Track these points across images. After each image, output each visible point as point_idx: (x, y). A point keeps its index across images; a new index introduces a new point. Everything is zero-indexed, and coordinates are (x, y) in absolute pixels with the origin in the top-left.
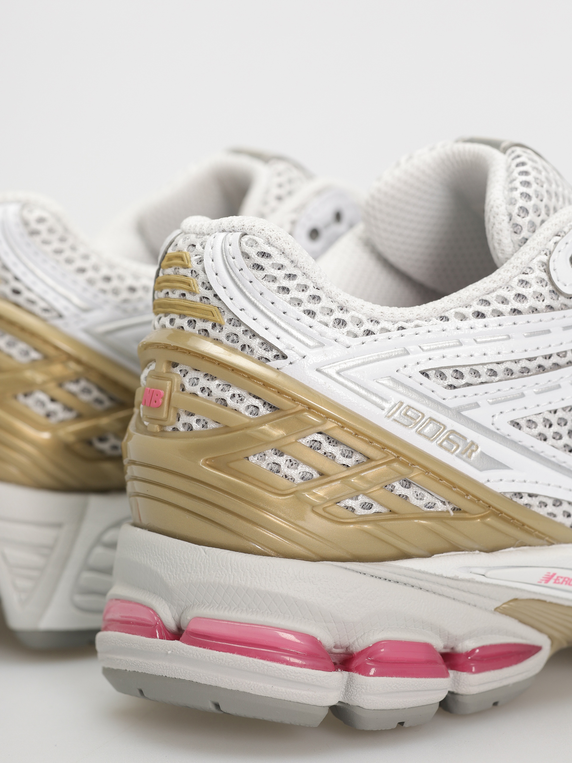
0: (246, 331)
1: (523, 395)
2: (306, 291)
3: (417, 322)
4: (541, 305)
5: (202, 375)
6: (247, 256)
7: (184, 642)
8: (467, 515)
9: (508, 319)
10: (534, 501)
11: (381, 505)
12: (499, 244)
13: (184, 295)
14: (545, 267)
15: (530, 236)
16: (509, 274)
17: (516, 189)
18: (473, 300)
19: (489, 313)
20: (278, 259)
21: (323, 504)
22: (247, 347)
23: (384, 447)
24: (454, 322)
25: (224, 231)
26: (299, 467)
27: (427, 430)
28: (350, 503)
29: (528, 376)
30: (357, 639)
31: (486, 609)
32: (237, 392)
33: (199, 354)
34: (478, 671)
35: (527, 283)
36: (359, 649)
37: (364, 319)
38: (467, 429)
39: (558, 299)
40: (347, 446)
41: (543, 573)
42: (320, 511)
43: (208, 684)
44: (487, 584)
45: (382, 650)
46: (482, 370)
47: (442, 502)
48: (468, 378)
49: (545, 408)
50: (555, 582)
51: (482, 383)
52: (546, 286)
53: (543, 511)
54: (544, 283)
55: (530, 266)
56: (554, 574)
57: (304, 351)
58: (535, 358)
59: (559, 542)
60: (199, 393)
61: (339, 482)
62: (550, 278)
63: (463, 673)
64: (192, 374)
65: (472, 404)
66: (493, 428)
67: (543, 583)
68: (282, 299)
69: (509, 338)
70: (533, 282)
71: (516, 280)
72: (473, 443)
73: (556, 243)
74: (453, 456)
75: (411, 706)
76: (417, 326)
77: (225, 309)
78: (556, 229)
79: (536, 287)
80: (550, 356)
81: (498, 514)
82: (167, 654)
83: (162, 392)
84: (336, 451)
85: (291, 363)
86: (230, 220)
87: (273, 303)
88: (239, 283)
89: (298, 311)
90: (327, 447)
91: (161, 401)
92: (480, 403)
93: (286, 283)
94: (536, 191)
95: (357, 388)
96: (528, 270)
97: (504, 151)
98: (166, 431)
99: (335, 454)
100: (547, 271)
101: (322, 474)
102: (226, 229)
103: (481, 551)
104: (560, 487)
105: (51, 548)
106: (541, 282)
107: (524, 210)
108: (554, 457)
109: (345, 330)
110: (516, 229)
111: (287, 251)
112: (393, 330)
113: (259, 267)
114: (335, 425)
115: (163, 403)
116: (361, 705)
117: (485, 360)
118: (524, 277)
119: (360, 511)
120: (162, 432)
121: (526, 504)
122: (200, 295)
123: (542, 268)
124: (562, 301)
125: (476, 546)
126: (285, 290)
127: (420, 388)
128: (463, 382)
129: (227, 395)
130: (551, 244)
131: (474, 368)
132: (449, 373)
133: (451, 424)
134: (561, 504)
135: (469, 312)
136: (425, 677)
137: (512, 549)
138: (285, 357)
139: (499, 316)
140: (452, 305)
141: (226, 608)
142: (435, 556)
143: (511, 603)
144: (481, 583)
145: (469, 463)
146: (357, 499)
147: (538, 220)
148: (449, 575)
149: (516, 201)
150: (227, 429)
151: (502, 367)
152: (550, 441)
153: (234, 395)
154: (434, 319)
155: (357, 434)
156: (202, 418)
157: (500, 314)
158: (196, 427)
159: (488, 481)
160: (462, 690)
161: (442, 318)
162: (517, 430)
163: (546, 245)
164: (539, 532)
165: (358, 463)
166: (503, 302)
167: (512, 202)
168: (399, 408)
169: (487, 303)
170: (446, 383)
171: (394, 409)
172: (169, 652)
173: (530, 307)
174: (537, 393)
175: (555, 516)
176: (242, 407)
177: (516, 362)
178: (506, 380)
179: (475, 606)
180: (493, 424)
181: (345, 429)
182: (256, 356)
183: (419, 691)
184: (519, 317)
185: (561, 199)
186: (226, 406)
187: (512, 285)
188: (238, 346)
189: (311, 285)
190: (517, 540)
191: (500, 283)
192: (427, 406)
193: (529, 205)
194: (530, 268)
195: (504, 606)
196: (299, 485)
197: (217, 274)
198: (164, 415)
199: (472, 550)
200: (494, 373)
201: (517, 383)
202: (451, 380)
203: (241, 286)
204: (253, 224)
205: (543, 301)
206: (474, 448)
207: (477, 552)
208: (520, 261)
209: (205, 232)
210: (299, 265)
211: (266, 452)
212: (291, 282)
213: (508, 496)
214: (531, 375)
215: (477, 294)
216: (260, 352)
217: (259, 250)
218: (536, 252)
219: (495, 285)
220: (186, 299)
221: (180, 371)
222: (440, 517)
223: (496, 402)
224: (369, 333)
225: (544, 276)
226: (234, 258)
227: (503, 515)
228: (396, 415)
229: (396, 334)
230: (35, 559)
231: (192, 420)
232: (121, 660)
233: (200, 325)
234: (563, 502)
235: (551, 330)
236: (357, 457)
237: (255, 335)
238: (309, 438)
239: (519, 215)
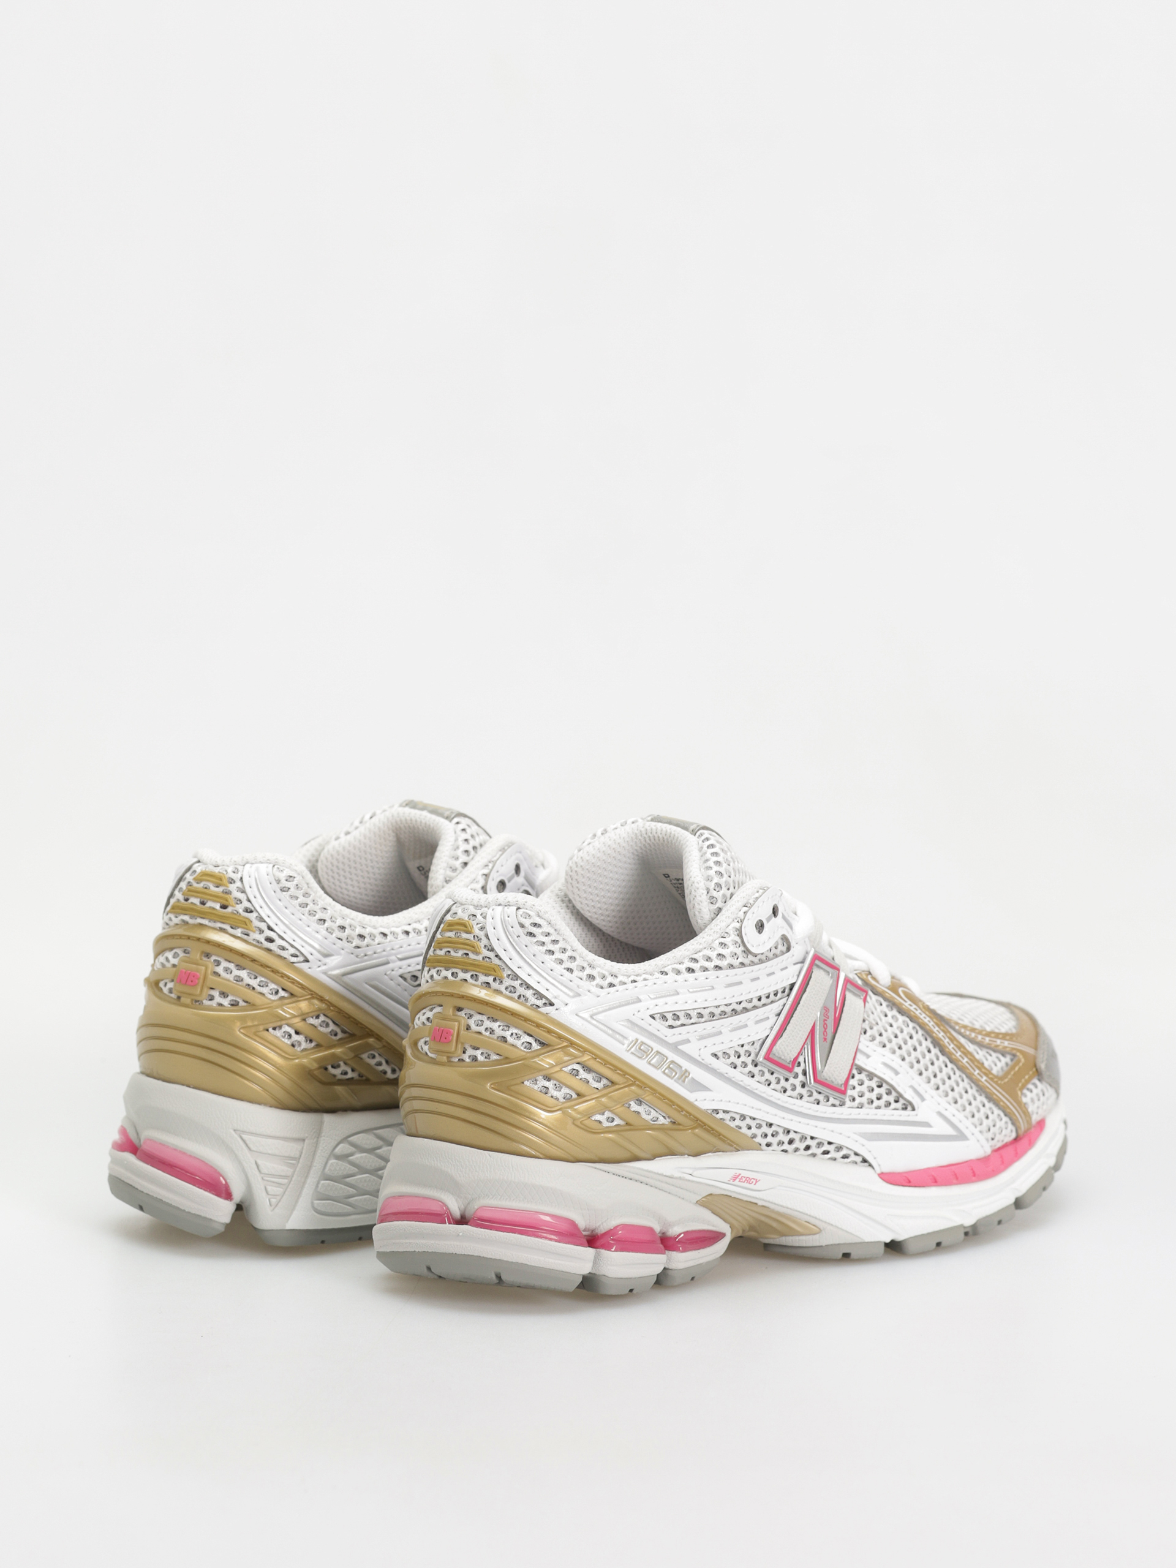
0: (522, 984)
1: (720, 1033)
2: (565, 953)
3: (644, 976)
4: (736, 963)
5: (486, 1018)
6: (522, 926)
7: (470, 1225)
8: (681, 1127)
9: (712, 974)
10: (727, 1117)
11: (621, 1119)
12: (699, 912)
13: (467, 954)
14: (738, 932)
15: (723, 906)
16: (711, 938)
17: (711, 868)
18: (684, 958)
19: (698, 969)
20: (546, 928)
21: (581, 1118)
22: (522, 996)
23: (624, 1074)
24: (672, 976)
25: (499, 905)
26: (562, 1090)
27: (653, 1062)
28: (598, 1117)
29: (725, 1018)
30: (602, 1223)
31: (690, 1202)
32: (515, 1031)
33: (471, 997)
34: (684, 1250)
35: (725, 945)
36: (603, 1231)
37: (607, 974)
38: (683, 1060)
39: (747, 957)
40: (597, 1073)
41: (732, 1173)
42: (578, 1123)
43: (494, 1257)
44: (693, 1181)
45: (620, 1232)
46: (694, 1014)
47: (664, 1117)
48: (683, 1020)
49: (736, 1043)
50: (739, 1181)
51: (692, 1024)
52: (739, 947)
53: (733, 1124)
54: (738, 945)
55: (727, 931)
56: (740, 1174)
57: (567, 1000)
58: (730, 1004)
59: (743, 1149)
60: (483, 1032)
61: (594, 1101)
62: (743, 941)
63: (673, 1252)
64: (477, 1017)
65: (684, 1040)
66: (699, 1059)
67: (731, 1182)
68: (548, 958)
69: (713, 988)
70: (730, 944)
71: (717, 942)
72: (686, 1071)
73: (745, 913)
74: (672, 1081)
75: (641, 1276)
76: (645, 980)
77: (504, 966)
78: (744, 902)
79: (732, 948)
80: (740, 1003)
81: (702, 1125)
82: (459, 1235)
83: (452, 1031)
84: (589, 1077)
85: (557, 1009)
86: (505, 896)
87: (543, 963)
88: (517, 947)
89: (560, 969)
90: (583, 1074)
91: (451, 1037)
92: (690, 1039)
93: (551, 947)
94: (726, 869)
95: (606, 1029)
96: (726, 935)
97: (694, 833)
98: (452, 1062)
99: (589, 1079)
100: (740, 935)
101: (578, 1095)
102: (502, 903)
103: (689, 1155)
104: (746, 1105)
105: (298, 1159)
106: (736, 944)
107: (719, 885)
108: (742, 1081)
109: (594, 983)
110: (713, 900)
111: (552, 922)
112: (628, 982)
113: (531, 934)
114: (590, 1057)
115: (452, 1039)
116: (606, 1274)
117: (696, 1006)
118: (722, 940)
119: (606, 1124)
120: (449, 1062)
121: (721, 1119)
122: (483, 955)
123: (736, 933)
124: (750, 959)
125: (686, 1152)
126: (551, 952)
127: (650, 1029)
128: (678, 1023)
129: (507, 1034)
130: (742, 913)
131: (688, 1012)
132: (669, 1016)
133: (672, 1056)
134: (745, 1119)
135: (682, 968)
136: (651, 1253)
137: (710, 1154)
138: (552, 1004)
139: (704, 971)
140: (669, 963)
141: (506, 1199)
142: (657, 1159)
143: (708, 1197)
144: (689, 1181)
145: (683, 1086)
146: (603, 1114)
147: (728, 893)
148: (667, 1174)
149: (712, 878)
150: (507, 1060)
151: (707, 1011)
152: (739, 1068)
153: (512, 1034)
154: (656, 973)
155: (606, 1063)
156: (485, 1051)
157: (706, 969)
158: (481, 1058)
159: (696, 1100)
160: (672, 1266)
161: (662, 973)
162: (716, 1060)
163: (737, 914)
164: (731, 1141)
165: (605, 1087)
166: (707, 960)
167: (709, 879)
168: (635, 1044)
169: (696, 961)
170: (668, 1024)
171: (632, 1044)
172: (461, 1234)
173: (728, 964)
174: (731, 1031)
175: (740, 1128)
176: (518, 1043)
177: (717, 1007)
178: (710, 1021)
179: (683, 1199)
180: (699, 1056)
181: (598, 1060)
182: (529, 1004)
183: (647, 1264)
184: (720, 972)
185: (748, 877)
186: (506, 1042)
187: (715, 947)
188: (515, 996)
189: (568, 948)
190: (715, 1147)
191: (705, 945)
192: (654, 1041)
193: (722, 881)
194: (727, 933)
195: (703, 1199)
196: (563, 1103)
197: (498, 940)
198: (453, 1049)
199: (682, 1154)
200: (700, 1015)
201: (717, 1024)
202: (671, 1022)
203: (518, 950)
204: (525, 900)
205: (737, 959)
206: (687, 1074)
207: (686, 1156)
208: (719, 927)
209: (483, 905)
210: (560, 933)
211: (537, 1078)
212: (555, 946)
213: (709, 1112)
214: (727, 1017)
215: (688, 953)
216: (533, 1000)
217: (532, 921)
218: (731, 920)
219: (701, 947)
220: (469, 958)
221: (465, 1014)
222: (661, 1128)
223: (702, 1038)
224: (611, 985)
225: (738, 939)
226: (512, 927)
227: (707, 1127)
228: (633, 1050)
229: (631, 986)
230: (286, 1170)
231: (478, 1053)
232: (410, 1243)
233: (482, 978)
234: (747, 1117)
235: (743, 982)
236: (604, 1081)
237: (528, 987)
238: (570, 1068)
239: (715, 890)
